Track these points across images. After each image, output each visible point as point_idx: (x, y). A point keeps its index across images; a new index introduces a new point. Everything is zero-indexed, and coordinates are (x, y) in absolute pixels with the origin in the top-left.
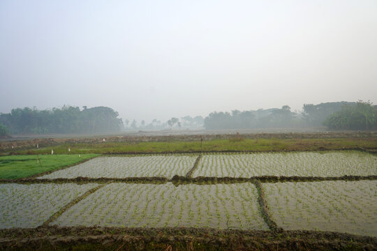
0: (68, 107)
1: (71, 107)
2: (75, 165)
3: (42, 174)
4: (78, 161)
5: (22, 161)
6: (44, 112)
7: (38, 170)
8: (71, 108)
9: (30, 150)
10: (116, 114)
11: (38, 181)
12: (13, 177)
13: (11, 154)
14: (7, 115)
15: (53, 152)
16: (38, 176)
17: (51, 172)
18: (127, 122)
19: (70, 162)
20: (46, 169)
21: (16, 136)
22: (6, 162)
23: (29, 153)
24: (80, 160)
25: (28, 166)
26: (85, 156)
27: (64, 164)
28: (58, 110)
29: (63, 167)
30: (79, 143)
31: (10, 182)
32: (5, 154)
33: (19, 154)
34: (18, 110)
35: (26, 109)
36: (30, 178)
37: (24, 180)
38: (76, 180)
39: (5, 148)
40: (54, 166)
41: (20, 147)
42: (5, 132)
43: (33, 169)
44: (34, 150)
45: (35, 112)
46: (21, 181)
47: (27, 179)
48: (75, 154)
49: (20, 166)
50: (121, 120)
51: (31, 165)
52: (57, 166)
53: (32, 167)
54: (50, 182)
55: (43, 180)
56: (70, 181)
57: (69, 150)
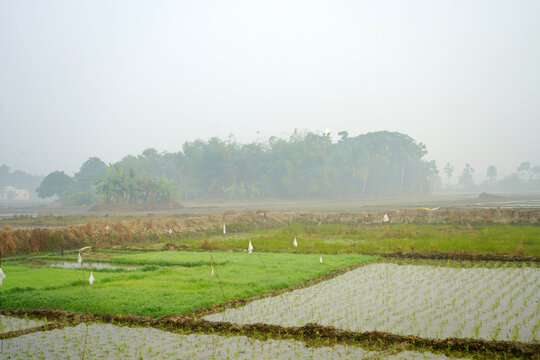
0: (303, 136)
1: (310, 134)
2: (306, 284)
3: (221, 307)
4: (314, 273)
5: (188, 265)
6: (251, 146)
7: (214, 295)
8: (312, 137)
9: (211, 240)
10: (420, 150)
11: (206, 328)
12: (151, 311)
13: (166, 248)
14: (174, 154)
16: (210, 310)
17: (243, 302)
18: (449, 171)
19: (295, 277)
20: (232, 293)
22: (149, 267)
23: (206, 248)
24: (322, 270)
25: (193, 281)
26: (335, 262)
27: (280, 280)
28: (282, 143)
29: (276, 290)
30: (325, 222)
31: (142, 324)
32: (156, 246)
33: (185, 248)
34: (198, 143)
35: (214, 141)
36: (190, 315)
37: (175, 320)
38: (302, 332)
39: (160, 232)
40: (254, 285)
41: (192, 230)
42: (169, 194)
43: (203, 290)
44: (219, 238)
45: (232, 147)
46: (168, 322)
47: (183, 320)
48: (309, 253)
49: (178, 280)
50: (433, 164)
51: (201, 280)
52: (262, 285)
53: (203, 286)
54: (235, 331)
55: (220, 324)
56: (287, 335)
57: (295, 243)
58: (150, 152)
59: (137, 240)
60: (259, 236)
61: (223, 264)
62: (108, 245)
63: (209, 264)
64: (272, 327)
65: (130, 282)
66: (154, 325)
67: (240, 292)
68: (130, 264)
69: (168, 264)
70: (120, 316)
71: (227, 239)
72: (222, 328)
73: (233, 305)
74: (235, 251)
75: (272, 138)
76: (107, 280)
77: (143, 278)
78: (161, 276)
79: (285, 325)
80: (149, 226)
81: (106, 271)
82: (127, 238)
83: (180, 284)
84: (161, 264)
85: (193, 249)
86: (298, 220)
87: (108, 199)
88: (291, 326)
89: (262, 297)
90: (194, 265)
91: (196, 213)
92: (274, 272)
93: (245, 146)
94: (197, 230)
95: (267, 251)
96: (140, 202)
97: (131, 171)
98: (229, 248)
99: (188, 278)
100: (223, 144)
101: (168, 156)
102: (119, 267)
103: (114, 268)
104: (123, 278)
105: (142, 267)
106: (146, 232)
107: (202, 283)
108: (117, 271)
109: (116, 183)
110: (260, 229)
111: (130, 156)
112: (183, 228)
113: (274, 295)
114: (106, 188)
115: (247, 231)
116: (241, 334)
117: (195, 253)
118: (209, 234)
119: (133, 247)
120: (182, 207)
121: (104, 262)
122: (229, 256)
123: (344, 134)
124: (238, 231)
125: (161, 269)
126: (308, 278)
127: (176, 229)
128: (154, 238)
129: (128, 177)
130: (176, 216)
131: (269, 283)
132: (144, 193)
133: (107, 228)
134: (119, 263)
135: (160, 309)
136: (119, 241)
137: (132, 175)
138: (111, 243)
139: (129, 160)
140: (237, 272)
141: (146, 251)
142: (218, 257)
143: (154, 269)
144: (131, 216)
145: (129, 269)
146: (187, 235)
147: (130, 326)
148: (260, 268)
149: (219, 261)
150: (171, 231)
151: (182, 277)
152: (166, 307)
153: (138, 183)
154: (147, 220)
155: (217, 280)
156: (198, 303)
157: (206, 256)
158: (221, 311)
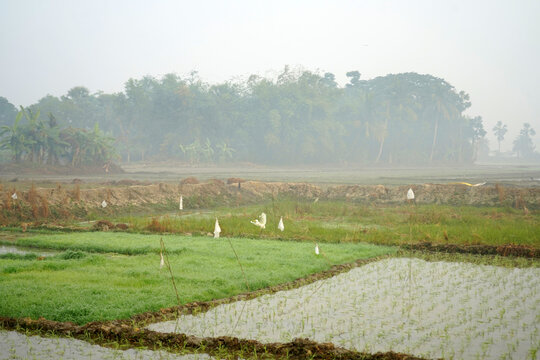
0: (297, 76)
1: (306, 74)
2: (295, 283)
3: (173, 313)
4: (307, 268)
5: (128, 253)
6: (223, 89)
7: (163, 296)
8: (309, 78)
9: (161, 219)
10: (460, 101)
11: (151, 341)
12: (74, 315)
13: (98, 228)
14: (113, 96)
15: (218, 229)
16: (157, 316)
17: (205, 306)
18: (501, 131)
19: (279, 274)
20: (189, 293)
21: (136, 167)
22: (73, 253)
23: (154, 229)
24: (318, 264)
25: (133, 274)
26: (335, 253)
27: (258, 276)
28: (266, 84)
29: (252, 291)
30: (324, 198)
31: (60, 332)
32: (83, 224)
33: (124, 228)
34: (147, 81)
35: (170, 79)
36: (128, 323)
37: (107, 329)
38: (287, 350)
39: (89, 205)
40: (221, 283)
41: (135, 203)
42: (103, 153)
43: (148, 288)
44: (173, 216)
45: (195, 88)
46: (97, 331)
47: (118, 329)
48: (299, 240)
49: (113, 272)
50: (478, 121)
51: (146, 273)
52: (232, 283)
53: (147, 282)
54: (193, 346)
55: (170, 337)
56: (266, 354)
57: (281, 226)
58: (78, 93)
59: (57, 215)
60: (230, 214)
61: (177, 252)
62: (15, 220)
63: (158, 252)
64: (244, 342)
65: (45, 273)
66: (77, 335)
67: (200, 292)
68: (46, 248)
69: (99, 251)
70: (30, 321)
71: (184, 217)
72: (173, 342)
73: (191, 311)
74: (195, 234)
75: (253, 77)
76: (12, 270)
77: (63, 268)
78: (89, 266)
79: (264, 340)
80: (75, 196)
81: (11, 257)
82: (42, 211)
83: (117, 278)
84: (89, 250)
85: (135, 230)
86: (285, 194)
87: (17, 157)
88: (272, 342)
89: (232, 300)
90: (137, 253)
91: (141, 180)
92: (250, 265)
93: (214, 87)
94: (143, 204)
95: (241, 236)
96: (62, 162)
97: (52, 118)
98: (187, 230)
99: (126, 270)
100: (183, 83)
101: (104, 99)
102: (30, 252)
103: (23, 253)
104: (35, 268)
105: (63, 253)
106: (70, 204)
107: (148, 278)
108: (27, 257)
109: (30, 134)
110: (232, 206)
111: (50, 97)
112: (123, 201)
113: (249, 297)
114: (14, 141)
115: (213, 207)
116: (200, 351)
117: (138, 236)
118: (160, 209)
119: (51, 225)
120: (122, 172)
121: (8, 245)
122: (186, 241)
123: (355, 75)
124: (201, 207)
125: (90, 256)
126: (297, 276)
127: (113, 202)
128: (81, 214)
129: (46, 126)
130: (114, 183)
131: (242, 281)
132: (69, 150)
133: (14, 196)
134: (30, 246)
135: (86, 312)
136: (32, 215)
137: (52, 124)
138: (20, 218)
139: (48, 102)
140: (198, 265)
141: (68, 231)
142: (171, 242)
143: (79, 256)
144: (49, 182)
145: (44, 255)
146: (128, 210)
147: (43, 335)
148: (231, 259)
149: (173, 247)
150: (104, 204)
151: (119, 269)
152: (95, 309)
153: (61, 135)
154: (71, 188)
155: (169, 275)
156: (141, 305)
157: (154, 241)
158: (173, 318)
